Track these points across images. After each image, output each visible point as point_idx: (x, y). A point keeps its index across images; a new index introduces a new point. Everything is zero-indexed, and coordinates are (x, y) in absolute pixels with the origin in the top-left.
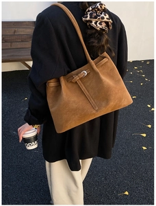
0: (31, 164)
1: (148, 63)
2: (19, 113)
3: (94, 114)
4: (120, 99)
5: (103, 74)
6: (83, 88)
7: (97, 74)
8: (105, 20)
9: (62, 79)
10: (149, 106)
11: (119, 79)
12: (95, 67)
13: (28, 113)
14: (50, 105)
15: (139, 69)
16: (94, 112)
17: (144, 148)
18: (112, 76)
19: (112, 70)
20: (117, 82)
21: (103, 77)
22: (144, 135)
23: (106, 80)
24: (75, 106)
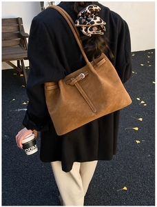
3: (93, 116)
4: (119, 101)
5: (101, 75)
6: (82, 91)
7: (94, 75)
8: (96, 24)
9: (61, 82)
10: (138, 99)
11: (118, 80)
12: (92, 69)
13: (26, 117)
14: (49, 108)
16: (94, 114)
17: (138, 142)
18: (110, 78)
19: (110, 71)
20: (115, 83)
21: (101, 79)
22: (137, 129)
23: (105, 82)
24: (74, 109)
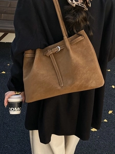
3: (59, 90)
4: (88, 80)
6: (55, 63)
7: (68, 50)
16: (59, 88)
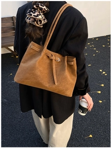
0: (20, 122)
1: (97, 39)
2: (7, 85)
10: (101, 71)
15: (91, 44)
17: (100, 102)
